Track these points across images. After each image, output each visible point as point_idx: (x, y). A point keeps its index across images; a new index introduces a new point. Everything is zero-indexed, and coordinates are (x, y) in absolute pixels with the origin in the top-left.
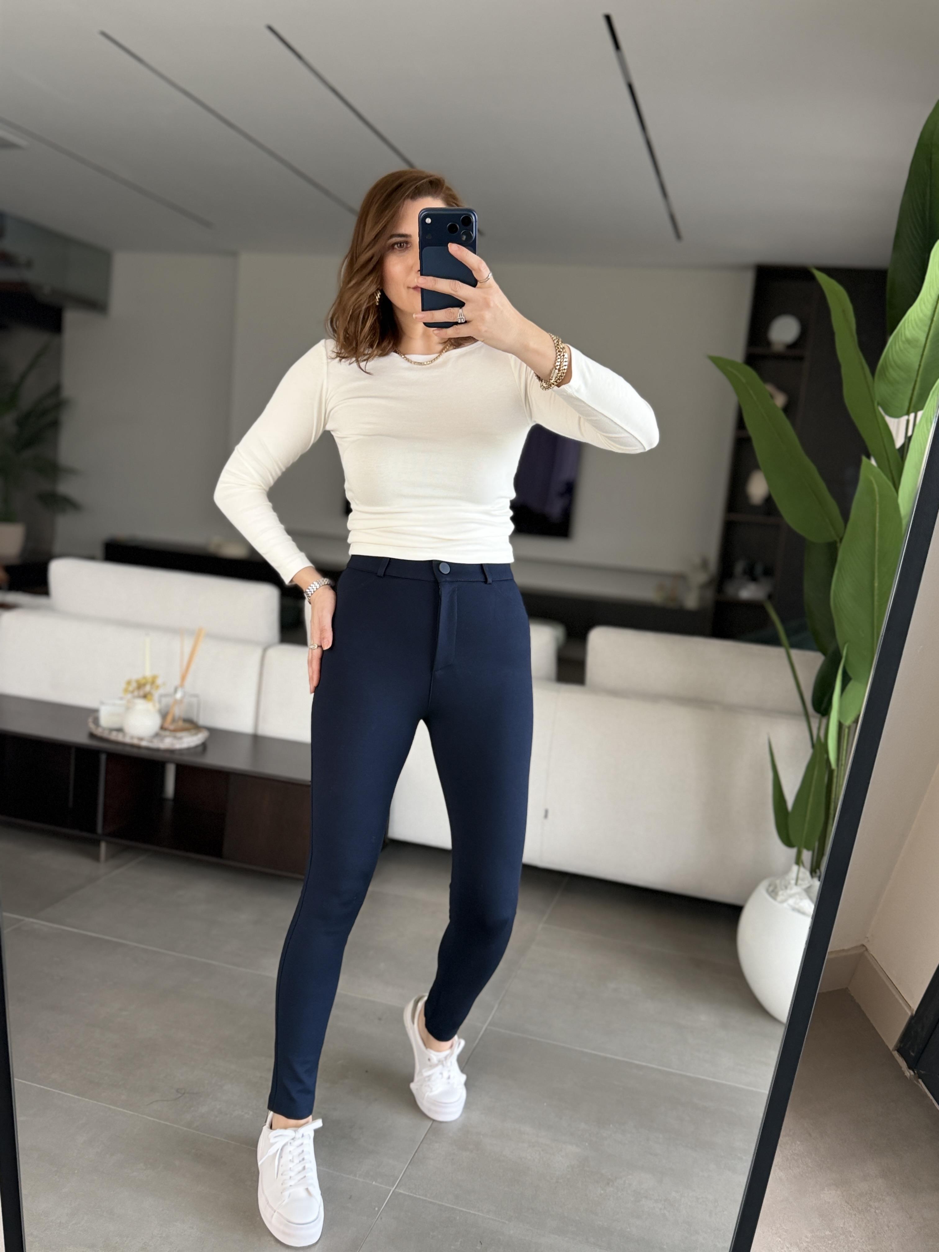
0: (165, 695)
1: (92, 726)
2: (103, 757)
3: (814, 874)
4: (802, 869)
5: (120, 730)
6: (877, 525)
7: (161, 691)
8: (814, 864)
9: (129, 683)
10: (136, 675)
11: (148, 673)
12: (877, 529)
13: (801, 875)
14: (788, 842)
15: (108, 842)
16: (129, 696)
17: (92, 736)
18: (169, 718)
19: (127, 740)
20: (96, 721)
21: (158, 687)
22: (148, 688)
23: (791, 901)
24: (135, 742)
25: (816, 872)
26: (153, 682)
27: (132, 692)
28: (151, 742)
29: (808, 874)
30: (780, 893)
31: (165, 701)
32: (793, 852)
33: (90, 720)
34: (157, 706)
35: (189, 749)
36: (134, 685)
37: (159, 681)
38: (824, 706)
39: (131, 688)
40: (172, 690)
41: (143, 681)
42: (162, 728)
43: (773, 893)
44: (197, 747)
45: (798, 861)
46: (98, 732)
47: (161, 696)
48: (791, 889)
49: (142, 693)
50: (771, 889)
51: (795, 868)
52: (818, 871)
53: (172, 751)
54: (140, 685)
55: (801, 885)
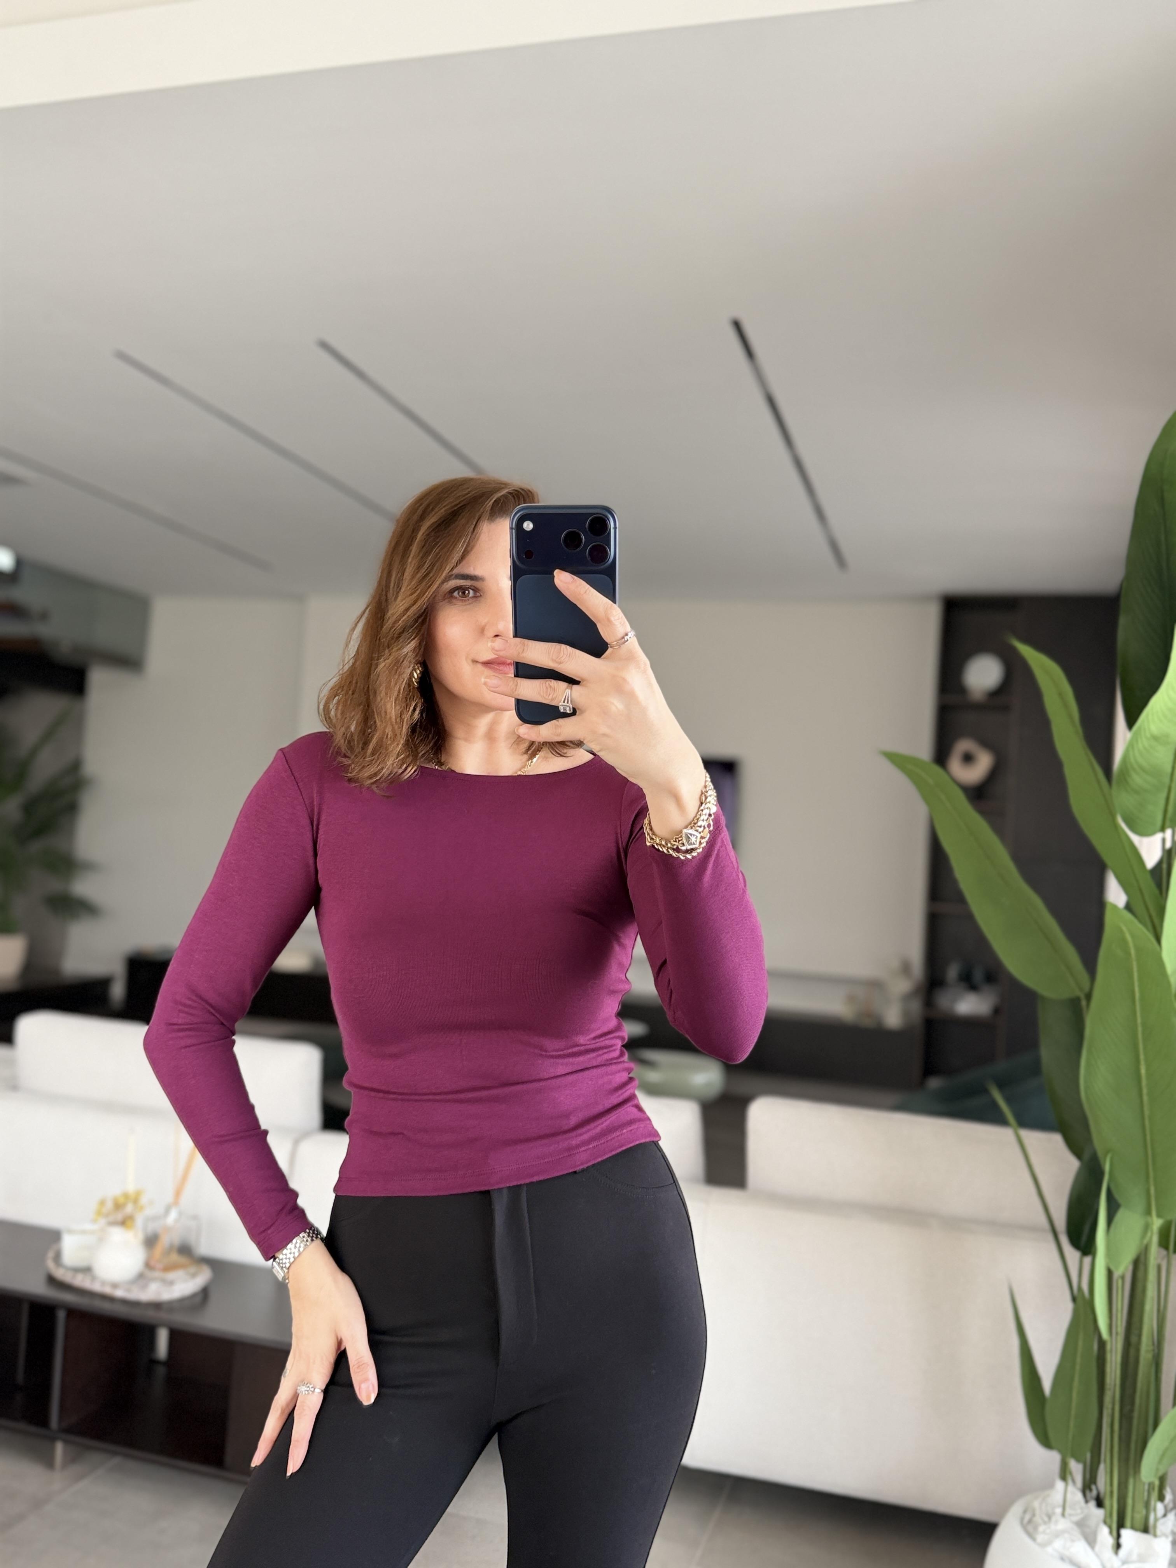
0: (155, 1218)
1: (50, 1265)
2: (61, 1315)
3: (1088, 1492)
4: (1071, 1488)
5: (87, 1270)
6: (1137, 989)
7: (149, 1212)
8: (1088, 1476)
9: (102, 1203)
10: (113, 1190)
11: (131, 1188)
12: (1137, 995)
13: (1070, 1497)
14: (1045, 1440)
15: (66, 1442)
16: (102, 1221)
17: (52, 1281)
18: (158, 1249)
19: (97, 1287)
20: (58, 1257)
21: (142, 1208)
22: (129, 1208)
23: (1058, 1544)
24: (107, 1290)
25: (1091, 1490)
26: (136, 1201)
27: (107, 1215)
28: (129, 1290)
29: (1079, 1496)
30: (1041, 1528)
31: (152, 1227)
33: (51, 1254)
34: (141, 1236)
35: (182, 1301)
36: (109, 1205)
37: (144, 1200)
38: (1082, 1238)
39: (105, 1211)
40: (162, 1211)
41: (122, 1200)
42: (148, 1265)
43: (1029, 1527)
44: (193, 1296)
45: (1064, 1474)
46: (60, 1274)
47: (147, 1220)
48: (1057, 1522)
49: (119, 1217)
50: (1027, 1517)
51: (1060, 1485)
52: (1093, 1487)
53: (157, 1306)
54: (118, 1206)
55: (1070, 1515)
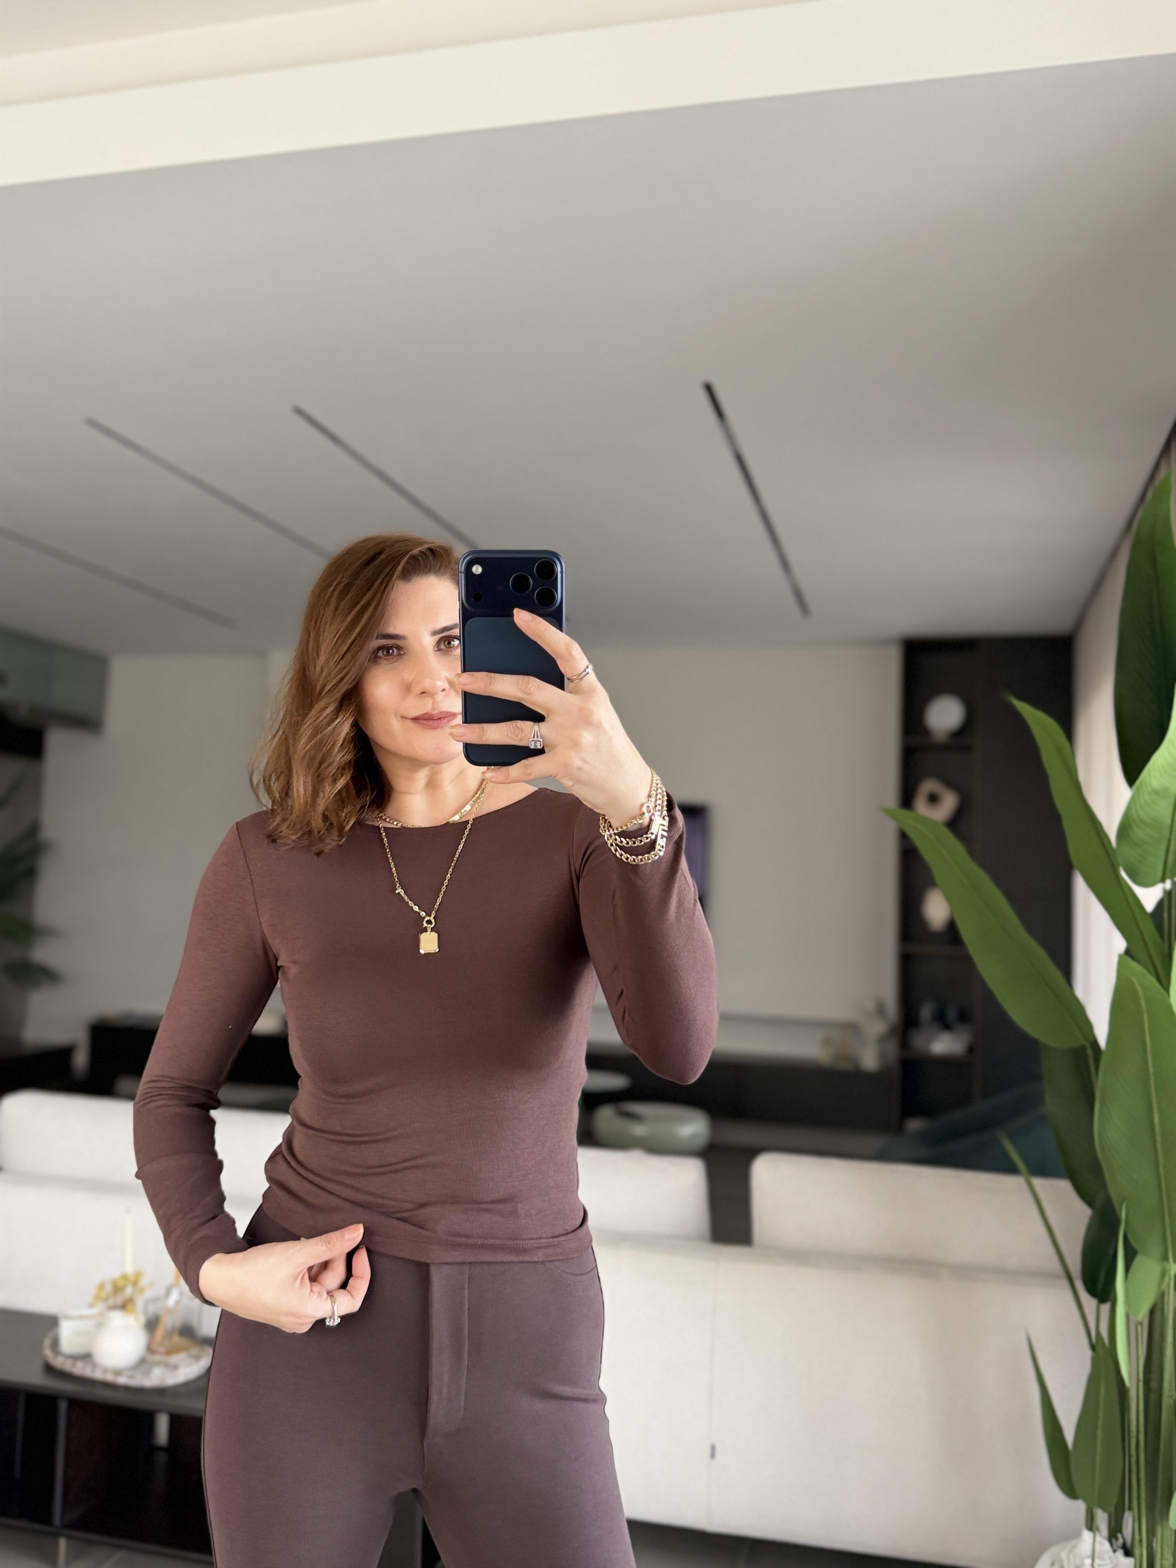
0: (155, 1300)
1: (48, 1353)
2: (63, 1406)
3: (1114, 1541)
4: (1099, 1538)
5: (87, 1357)
6: (1148, 1040)
7: (149, 1294)
8: (1113, 1525)
9: (101, 1286)
10: (111, 1273)
11: (129, 1269)
12: (1149, 1046)
13: (1098, 1547)
14: (1070, 1491)
15: (68, 1537)
16: (100, 1307)
17: (49, 1369)
18: (160, 1332)
19: (98, 1375)
20: (55, 1344)
21: (142, 1290)
22: (129, 1291)
24: (109, 1377)
25: (1117, 1539)
26: (135, 1283)
27: (106, 1299)
28: (132, 1377)
29: (1107, 1545)
31: (152, 1309)
32: (1080, 1506)
33: (47, 1342)
34: (142, 1320)
35: (186, 1384)
36: (109, 1288)
37: (144, 1282)
38: (1100, 1285)
39: (103, 1294)
40: (162, 1291)
41: (121, 1283)
42: (150, 1349)
44: (198, 1379)
45: (1091, 1525)
46: (58, 1362)
47: (147, 1302)
49: (119, 1300)
51: (1087, 1535)
52: (1119, 1536)
53: (161, 1391)
54: (117, 1289)
